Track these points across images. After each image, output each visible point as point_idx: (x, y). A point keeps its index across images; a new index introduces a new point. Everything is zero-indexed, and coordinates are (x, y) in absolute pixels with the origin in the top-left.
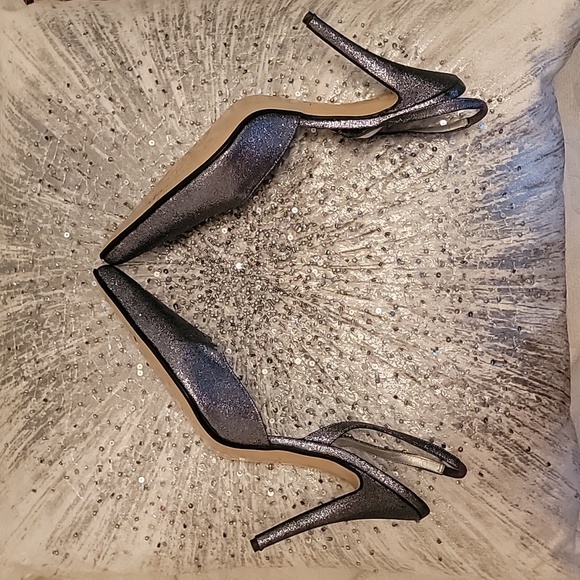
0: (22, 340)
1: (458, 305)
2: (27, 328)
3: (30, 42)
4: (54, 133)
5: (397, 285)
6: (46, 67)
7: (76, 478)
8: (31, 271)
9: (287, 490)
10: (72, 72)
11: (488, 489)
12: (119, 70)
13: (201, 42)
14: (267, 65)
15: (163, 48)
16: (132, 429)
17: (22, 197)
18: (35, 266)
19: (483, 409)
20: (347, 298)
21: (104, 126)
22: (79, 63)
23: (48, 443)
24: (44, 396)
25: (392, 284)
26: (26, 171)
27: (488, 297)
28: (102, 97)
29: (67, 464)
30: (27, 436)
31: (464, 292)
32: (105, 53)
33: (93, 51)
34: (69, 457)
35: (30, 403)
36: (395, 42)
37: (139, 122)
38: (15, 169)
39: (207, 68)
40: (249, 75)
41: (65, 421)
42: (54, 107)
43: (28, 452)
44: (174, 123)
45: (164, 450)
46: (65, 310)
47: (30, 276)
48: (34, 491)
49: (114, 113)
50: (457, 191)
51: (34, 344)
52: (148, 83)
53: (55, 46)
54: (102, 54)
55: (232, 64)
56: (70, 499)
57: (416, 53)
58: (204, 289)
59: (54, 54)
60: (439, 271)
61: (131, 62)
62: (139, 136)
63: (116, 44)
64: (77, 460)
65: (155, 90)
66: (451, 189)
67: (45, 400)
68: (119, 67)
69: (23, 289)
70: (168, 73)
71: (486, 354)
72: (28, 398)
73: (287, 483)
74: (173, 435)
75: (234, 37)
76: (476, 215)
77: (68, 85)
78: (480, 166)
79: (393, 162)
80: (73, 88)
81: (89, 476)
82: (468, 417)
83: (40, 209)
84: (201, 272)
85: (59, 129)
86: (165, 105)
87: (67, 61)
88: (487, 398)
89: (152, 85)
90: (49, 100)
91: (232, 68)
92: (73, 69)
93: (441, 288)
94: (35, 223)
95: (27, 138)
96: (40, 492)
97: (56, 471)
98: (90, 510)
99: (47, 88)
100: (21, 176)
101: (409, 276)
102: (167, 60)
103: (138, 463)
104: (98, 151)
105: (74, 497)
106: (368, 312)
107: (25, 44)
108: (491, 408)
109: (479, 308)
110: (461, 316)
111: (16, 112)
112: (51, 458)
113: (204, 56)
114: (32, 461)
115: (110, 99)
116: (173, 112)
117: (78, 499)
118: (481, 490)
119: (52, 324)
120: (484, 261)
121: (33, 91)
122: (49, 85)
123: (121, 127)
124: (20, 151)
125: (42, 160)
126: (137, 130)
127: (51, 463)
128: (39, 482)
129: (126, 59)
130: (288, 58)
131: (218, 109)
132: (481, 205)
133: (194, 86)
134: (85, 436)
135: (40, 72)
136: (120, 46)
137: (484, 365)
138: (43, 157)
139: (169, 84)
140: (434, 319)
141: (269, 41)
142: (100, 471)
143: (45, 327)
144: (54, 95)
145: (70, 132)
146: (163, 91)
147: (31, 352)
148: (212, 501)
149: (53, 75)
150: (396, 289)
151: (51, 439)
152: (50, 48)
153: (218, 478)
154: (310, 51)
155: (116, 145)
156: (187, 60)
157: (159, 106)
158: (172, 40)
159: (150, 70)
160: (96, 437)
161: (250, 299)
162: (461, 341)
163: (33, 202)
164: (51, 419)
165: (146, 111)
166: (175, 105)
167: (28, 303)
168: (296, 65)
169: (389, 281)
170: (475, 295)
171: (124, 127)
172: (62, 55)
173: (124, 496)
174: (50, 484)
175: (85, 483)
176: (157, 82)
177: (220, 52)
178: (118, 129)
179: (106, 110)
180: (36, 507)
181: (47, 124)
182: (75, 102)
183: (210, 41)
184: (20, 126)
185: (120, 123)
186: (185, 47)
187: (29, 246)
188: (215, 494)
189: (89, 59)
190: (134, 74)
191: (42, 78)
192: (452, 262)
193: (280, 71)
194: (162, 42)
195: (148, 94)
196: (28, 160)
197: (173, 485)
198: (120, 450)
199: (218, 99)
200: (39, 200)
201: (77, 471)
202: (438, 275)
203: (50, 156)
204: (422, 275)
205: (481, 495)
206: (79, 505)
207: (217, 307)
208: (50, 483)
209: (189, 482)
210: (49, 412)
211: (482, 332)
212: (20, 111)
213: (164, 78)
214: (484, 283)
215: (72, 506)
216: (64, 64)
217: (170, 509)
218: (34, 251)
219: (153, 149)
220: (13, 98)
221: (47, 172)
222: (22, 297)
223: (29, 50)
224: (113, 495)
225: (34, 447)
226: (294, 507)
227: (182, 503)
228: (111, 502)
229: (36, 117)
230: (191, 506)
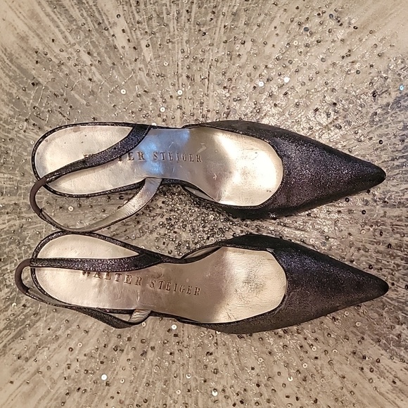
0: (5, 253)
1: (379, 238)
2: (10, 244)
3: (21, 4)
4: (40, 80)
5: (328, 220)
6: (35, 25)
7: (48, 373)
8: (15, 195)
9: (229, 391)
10: (56, 30)
11: (399, 395)
12: (96, 30)
13: (167, 9)
14: (223, 29)
15: (135, 12)
16: (99, 333)
17: (9, 133)
18: (19, 192)
19: (397, 327)
20: (286, 229)
21: (83, 76)
22: (63, 22)
23: (25, 343)
24: (23, 302)
25: (324, 218)
26: (15, 111)
27: (405, 232)
28: (82, 51)
29: (41, 362)
30: (7, 335)
31: (384, 227)
32: (85, 14)
33: (75, 12)
34: (43, 355)
35: (11, 308)
36: (331, 13)
37: (112, 73)
38: (4, 109)
39: (172, 30)
40: (207, 37)
41: (41, 324)
42: (41, 58)
43: (8, 349)
44: (142, 75)
45: (125, 352)
46: (44, 230)
47: (14, 200)
48: (12, 382)
49: (91, 65)
50: (381, 142)
51: (16, 258)
52: (121, 41)
53: (42, 8)
54: (82, 15)
55: (193, 28)
56: (42, 391)
57: (350, 23)
58: (165, 217)
59: (42, 15)
60: (365, 209)
61: (107, 23)
62: (113, 86)
63: (94, 8)
64: (49, 358)
65: (127, 47)
66: (376, 140)
67: (24, 306)
68: (97, 26)
69: (8, 210)
70: (138, 33)
71: (401, 280)
72: (9, 303)
73: (229, 385)
74: (133, 340)
75: (194, 6)
76: (396, 163)
77: (53, 40)
78: (400, 122)
79: (328, 115)
80: (57, 43)
81: (59, 372)
82: (384, 334)
83: (25, 144)
84: (163, 202)
85: (44, 76)
86: (136, 60)
87: (53, 20)
88: (400, 317)
89: (125, 43)
90: (36, 52)
91: (193, 31)
92: (58, 27)
93: (366, 224)
94: (20, 155)
95: (16, 83)
96: (17, 384)
97: (31, 366)
98: (59, 401)
99: (35, 43)
100: (10, 116)
101: (339, 212)
102: (138, 23)
103: (102, 363)
104: (77, 96)
105: (45, 389)
106: (303, 242)
107: (17, 6)
108: (404, 326)
109: (396, 241)
110: (382, 248)
111: (7, 61)
112: (27, 355)
113: (169, 20)
114: (10, 357)
115: (89, 53)
116: (142, 66)
117: (48, 392)
118: (394, 395)
119: (32, 241)
120: (402, 201)
121: (23, 45)
122: (37, 39)
123: (97, 77)
124: (10, 94)
125: (28, 102)
126: (111, 81)
127: (27, 360)
128: (16, 375)
129: (103, 20)
130: (241, 24)
131: (180, 64)
132: (400, 155)
133: (160, 45)
134: (57, 338)
135: (29, 29)
136: (98, 9)
137: (399, 289)
138: (29, 99)
139: (139, 42)
140: (359, 249)
141: (225, 10)
142: (69, 368)
143: (26, 243)
144: (41, 48)
145: (53, 80)
146: (134, 48)
147: (13, 264)
148: (164, 398)
149: (40, 31)
150: (327, 222)
151: (28, 339)
152: (38, 9)
153: (169, 379)
154: (260, 20)
155: (92, 93)
156: (154, 23)
157: (130, 60)
158: (142, 6)
159: (123, 31)
160: (66, 339)
161: (204, 227)
162: (381, 269)
163: (19, 137)
164: (28, 322)
165: (119, 65)
166: (144, 60)
167: (12, 223)
168: (247, 30)
169: (322, 216)
170: (393, 230)
171: (100, 77)
172: (48, 15)
173: (89, 390)
174: (25, 378)
175: (55, 378)
176: (129, 40)
177: (183, 18)
178: (95, 79)
179: (84, 62)
180: (13, 396)
181: (34, 72)
182: (59, 55)
183: (174, 8)
184: (11, 74)
185: (97, 74)
186: (153, 12)
187: (14, 174)
188: (166, 392)
189: (72, 19)
190: (109, 33)
191: (31, 34)
192: (376, 201)
193: (233, 35)
194: (134, 8)
195: (121, 51)
196: (17, 102)
197: (132, 382)
198: (87, 351)
199: (180, 55)
200: (25, 137)
201: (49, 368)
202: (363, 212)
203: (35, 99)
204: (350, 212)
205: (393, 399)
206: (50, 396)
207: (175, 232)
208: (25, 376)
209: (145, 380)
210: (27, 316)
211: (398, 261)
212: (11, 61)
213: (135, 37)
214: (401, 220)
215: (43, 398)
216: (50, 23)
217: (127, 402)
218: (18, 179)
219: (124, 97)
220: (6, 49)
221: (32, 113)
222: (7, 217)
223: (20, 10)
224: (79, 389)
225: (13, 345)
226: (234, 405)
227: (138, 398)
228: (76, 395)
229: (25, 66)
230: (146, 401)
